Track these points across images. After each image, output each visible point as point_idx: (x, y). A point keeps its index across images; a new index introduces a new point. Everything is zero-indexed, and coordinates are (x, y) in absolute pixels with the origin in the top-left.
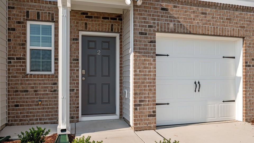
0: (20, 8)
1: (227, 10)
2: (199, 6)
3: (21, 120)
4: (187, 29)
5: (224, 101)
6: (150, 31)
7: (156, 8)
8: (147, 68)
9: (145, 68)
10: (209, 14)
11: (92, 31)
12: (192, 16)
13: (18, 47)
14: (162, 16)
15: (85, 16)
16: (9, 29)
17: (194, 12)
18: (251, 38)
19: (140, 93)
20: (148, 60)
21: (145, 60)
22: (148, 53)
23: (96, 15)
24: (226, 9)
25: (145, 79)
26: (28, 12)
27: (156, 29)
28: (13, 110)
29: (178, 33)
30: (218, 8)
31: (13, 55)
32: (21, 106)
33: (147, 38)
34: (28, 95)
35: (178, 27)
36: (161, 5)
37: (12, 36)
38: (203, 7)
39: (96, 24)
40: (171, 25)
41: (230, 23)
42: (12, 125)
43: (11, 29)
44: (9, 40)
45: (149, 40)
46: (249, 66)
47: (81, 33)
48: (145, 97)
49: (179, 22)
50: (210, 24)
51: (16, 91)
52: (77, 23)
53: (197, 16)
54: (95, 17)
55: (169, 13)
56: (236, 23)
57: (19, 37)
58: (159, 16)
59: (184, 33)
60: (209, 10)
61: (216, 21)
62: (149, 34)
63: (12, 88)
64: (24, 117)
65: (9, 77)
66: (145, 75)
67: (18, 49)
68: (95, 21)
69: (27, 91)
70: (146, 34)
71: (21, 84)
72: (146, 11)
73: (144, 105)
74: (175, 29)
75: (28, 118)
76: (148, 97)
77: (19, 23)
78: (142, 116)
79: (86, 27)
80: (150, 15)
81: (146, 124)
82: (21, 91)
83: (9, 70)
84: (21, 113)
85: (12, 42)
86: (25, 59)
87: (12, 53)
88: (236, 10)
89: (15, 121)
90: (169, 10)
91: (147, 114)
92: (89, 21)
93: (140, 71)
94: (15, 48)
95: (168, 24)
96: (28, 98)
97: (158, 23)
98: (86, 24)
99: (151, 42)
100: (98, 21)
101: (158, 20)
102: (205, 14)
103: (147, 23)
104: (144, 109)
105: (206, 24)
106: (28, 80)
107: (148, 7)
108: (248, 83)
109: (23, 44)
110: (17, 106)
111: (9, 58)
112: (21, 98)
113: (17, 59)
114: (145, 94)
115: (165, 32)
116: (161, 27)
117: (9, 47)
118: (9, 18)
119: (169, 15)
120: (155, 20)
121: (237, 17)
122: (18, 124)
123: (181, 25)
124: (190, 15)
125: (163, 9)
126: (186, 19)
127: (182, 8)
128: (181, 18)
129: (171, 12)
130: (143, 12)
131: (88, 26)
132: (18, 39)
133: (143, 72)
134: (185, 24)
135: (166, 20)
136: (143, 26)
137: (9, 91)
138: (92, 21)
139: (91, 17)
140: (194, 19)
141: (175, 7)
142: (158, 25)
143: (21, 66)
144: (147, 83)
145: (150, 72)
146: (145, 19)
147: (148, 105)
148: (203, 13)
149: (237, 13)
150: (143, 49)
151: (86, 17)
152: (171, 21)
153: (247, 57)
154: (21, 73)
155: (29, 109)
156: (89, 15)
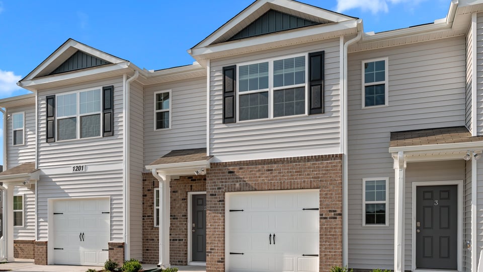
0: (149, 180)
1: (297, 162)
2: (264, 164)
3: (150, 261)
4: (252, 187)
5: (304, 255)
6: (219, 192)
7: (223, 173)
8: (217, 222)
9: (215, 222)
10: (275, 170)
11: (196, 191)
12: (258, 174)
13: (148, 208)
14: (229, 179)
15: (190, 179)
16: (143, 196)
17: (259, 170)
18: (328, 188)
19: (211, 243)
20: (217, 216)
21: (214, 216)
22: (217, 210)
23: (199, 178)
24: (294, 162)
25: (215, 231)
26: (154, 182)
27: (224, 190)
28: (146, 253)
29: (244, 191)
30: (285, 162)
31: (145, 214)
32: (150, 250)
33: (216, 198)
34: (154, 242)
35: (243, 186)
36: (228, 169)
37: (145, 200)
38: (269, 164)
39: (199, 185)
40: (238, 185)
41: (300, 175)
42: (145, 263)
43: (144, 196)
44: (143, 203)
45: (219, 199)
46: (325, 218)
47: (190, 194)
48: (215, 246)
49: (245, 181)
50: (277, 180)
51: (147, 240)
52: (185, 186)
53: (263, 174)
54: (198, 180)
55: (235, 175)
56: (308, 175)
57: (149, 201)
58: (226, 179)
59: (249, 191)
60: (275, 166)
61: (283, 176)
62: (218, 195)
63: (145, 237)
64: (151, 258)
65: (143, 229)
66: (214, 228)
67: (148, 209)
68: (198, 183)
69: (153, 240)
70: (216, 195)
71: (150, 234)
72: (216, 176)
73: (214, 253)
74: (241, 188)
75: (154, 260)
76: (218, 246)
77: (149, 190)
78: (212, 261)
79: (191, 189)
80: (219, 179)
81: (215, 268)
82: (150, 240)
83: (143, 224)
84: (150, 255)
85: (145, 205)
86: (153, 216)
87: (145, 212)
88: (308, 161)
89: (147, 260)
90: (235, 173)
91: (217, 260)
92: (194, 184)
93: (211, 225)
94: (147, 208)
95: (235, 184)
96: (154, 245)
97: (225, 185)
98: (191, 186)
99: (220, 201)
100: (201, 183)
101: (226, 182)
102: (272, 170)
103: (217, 185)
104: (214, 256)
105: (272, 180)
106: (154, 232)
107: (217, 173)
108: (324, 236)
109: (151, 206)
110: (148, 250)
111: (143, 216)
112: (150, 245)
113: (148, 216)
114: (215, 243)
115: (232, 191)
116: (228, 188)
117: (143, 208)
118: (143, 188)
119: (235, 177)
120: (223, 182)
121: (309, 168)
122: (148, 263)
123: (246, 184)
124: (255, 174)
125: (230, 172)
126: (251, 178)
127: (248, 168)
128: (247, 178)
129: (237, 174)
130: (213, 178)
131: (193, 188)
132: (148, 202)
133: (213, 225)
134: (250, 183)
135: (232, 182)
136: (213, 189)
137: (143, 239)
138: (196, 183)
139: (195, 180)
140: (259, 177)
141: (240, 169)
142: (225, 187)
143: (150, 221)
144: (217, 235)
145: (219, 225)
146: (215, 182)
147: (217, 253)
148: (269, 170)
149: (309, 164)
150: (213, 207)
151: (192, 180)
152: (237, 182)
153: (323, 209)
154: (150, 227)
155: (154, 253)
156: (194, 178)
